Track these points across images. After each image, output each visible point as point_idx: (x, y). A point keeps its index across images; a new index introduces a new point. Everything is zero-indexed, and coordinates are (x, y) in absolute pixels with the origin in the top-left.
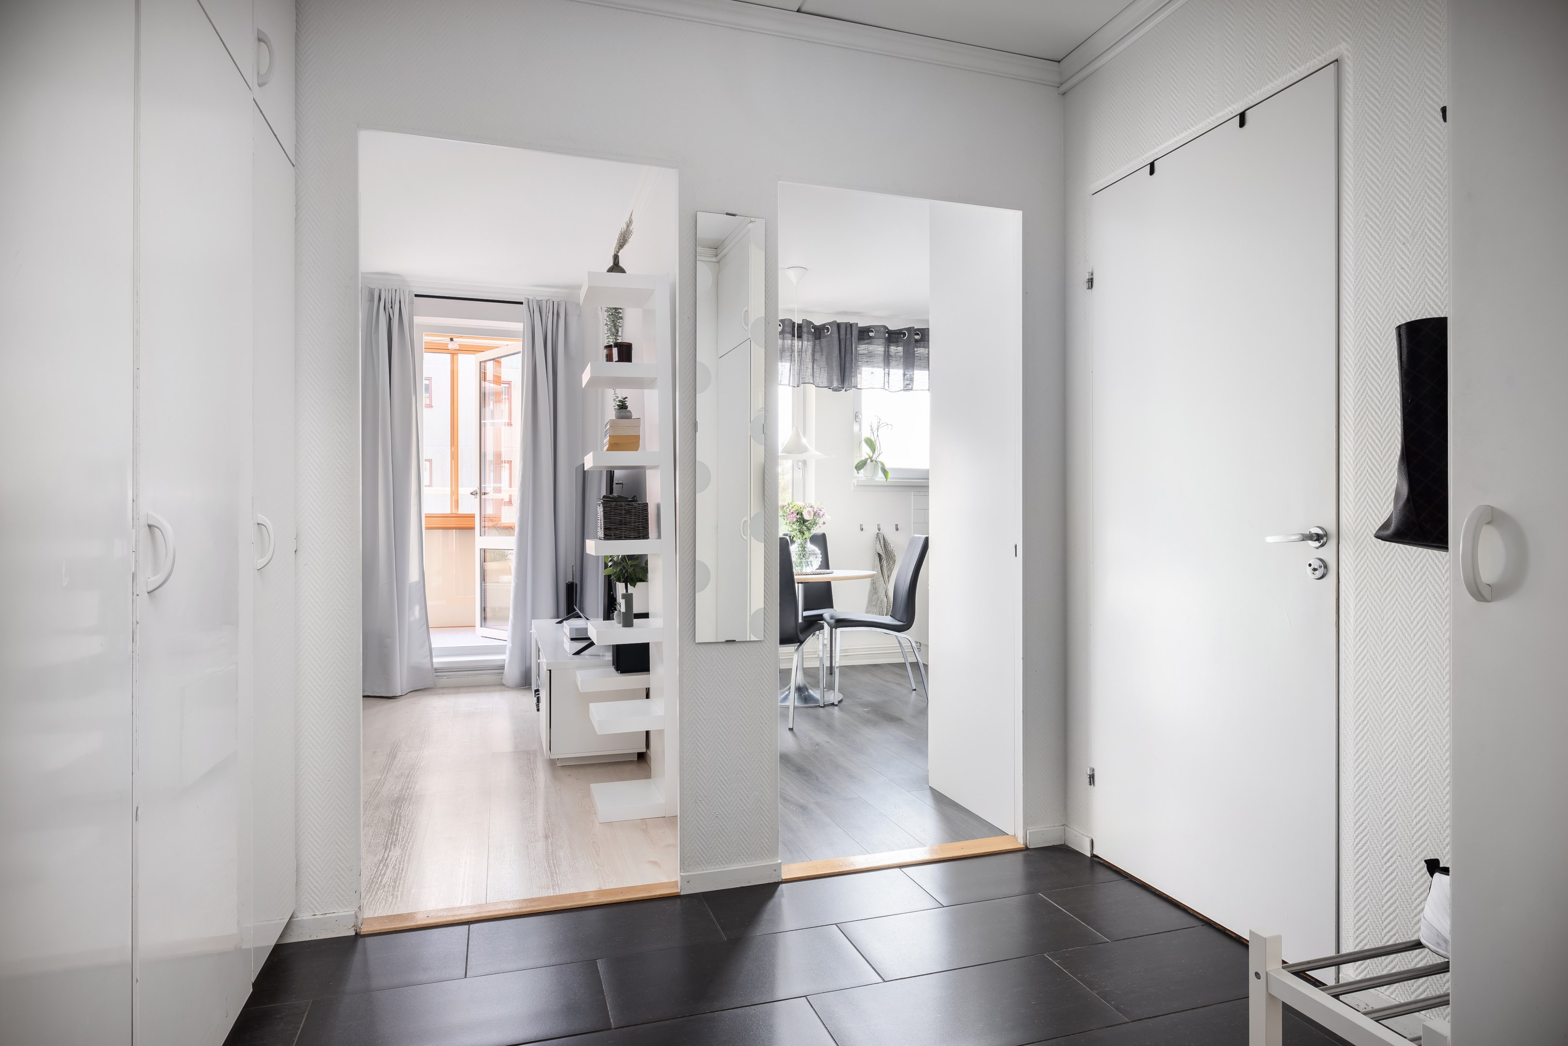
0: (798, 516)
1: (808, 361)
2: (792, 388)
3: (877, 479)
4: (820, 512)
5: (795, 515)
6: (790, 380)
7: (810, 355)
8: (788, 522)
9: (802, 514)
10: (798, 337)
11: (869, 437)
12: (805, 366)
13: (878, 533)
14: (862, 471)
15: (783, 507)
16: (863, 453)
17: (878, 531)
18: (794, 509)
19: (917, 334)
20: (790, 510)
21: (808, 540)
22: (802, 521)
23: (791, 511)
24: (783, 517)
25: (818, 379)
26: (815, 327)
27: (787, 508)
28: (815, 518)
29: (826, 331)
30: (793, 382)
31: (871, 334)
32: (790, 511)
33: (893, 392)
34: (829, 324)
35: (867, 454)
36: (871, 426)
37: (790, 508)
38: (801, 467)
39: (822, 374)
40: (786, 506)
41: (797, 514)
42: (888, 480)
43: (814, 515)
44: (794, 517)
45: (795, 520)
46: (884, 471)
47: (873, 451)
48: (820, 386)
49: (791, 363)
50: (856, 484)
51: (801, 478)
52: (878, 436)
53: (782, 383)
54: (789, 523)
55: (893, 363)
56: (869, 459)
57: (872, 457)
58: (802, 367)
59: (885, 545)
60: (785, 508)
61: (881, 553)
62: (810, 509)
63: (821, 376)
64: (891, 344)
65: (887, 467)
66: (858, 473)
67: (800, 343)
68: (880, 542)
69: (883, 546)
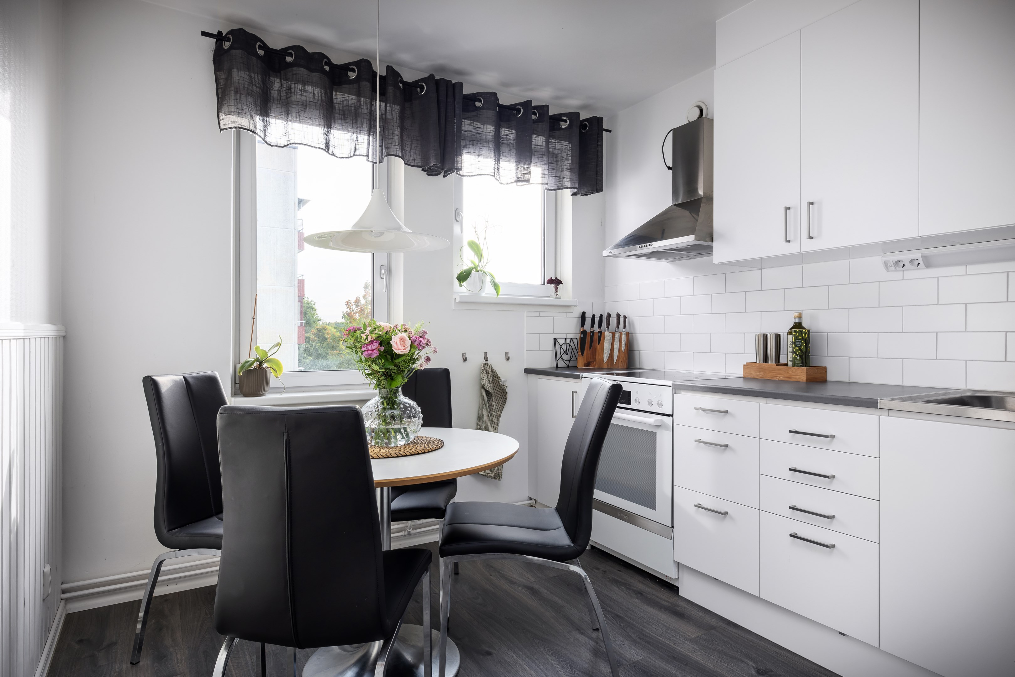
0: (382, 348)
1: (395, 124)
2: (371, 164)
3: (483, 294)
4: (421, 339)
5: (376, 345)
6: (368, 149)
7: (398, 117)
8: (363, 358)
9: (389, 344)
10: (382, 94)
11: (473, 240)
12: (391, 131)
13: (485, 364)
14: (464, 284)
15: (355, 331)
16: (464, 260)
17: (484, 362)
18: (374, 335)
19: (535, 114)
20: (367, 336)
21: (400, 389)
22: (389, 357)
23: (370, 339)
24: (354, 349)
25: (408, 154)
26: (405, 84)
27: (363, 333)
28: (413, 350)
29: (419, 89)
30: (373, 156)
31: (478, 104)
32: (367, 339)
33: (504, 184)
34: (423, 80)
35: (472, 262)
36: (475, 228)
37: (368, 332)
38: (384, 276)
39: (413, 148)
40: (359, 329)
41: (381, 344)
42: (499, 296)
43: (411, 345)
44: (375, 350)
45: (376, 354)
46: (495, 286)
47: (480, 258)
48: (412, 164)
49: (369, 136)
50: (457, 301)
51: (384, 291)
52: (485, 239)
53: (357, 153)
54: (366, 361)
55: (504, 149)
56: (474, 270)
57: (478, 266)
58: (387, 132)
59: (495, 378)
60: (358, 332)
61: (489, 388)
62: (404, 334)
63: (413, 151)
64: (502, 123)
65: (497, 281)
66: (461, 286)
67: (383, 104)
68: (488, 376)
69: (491, 380)
